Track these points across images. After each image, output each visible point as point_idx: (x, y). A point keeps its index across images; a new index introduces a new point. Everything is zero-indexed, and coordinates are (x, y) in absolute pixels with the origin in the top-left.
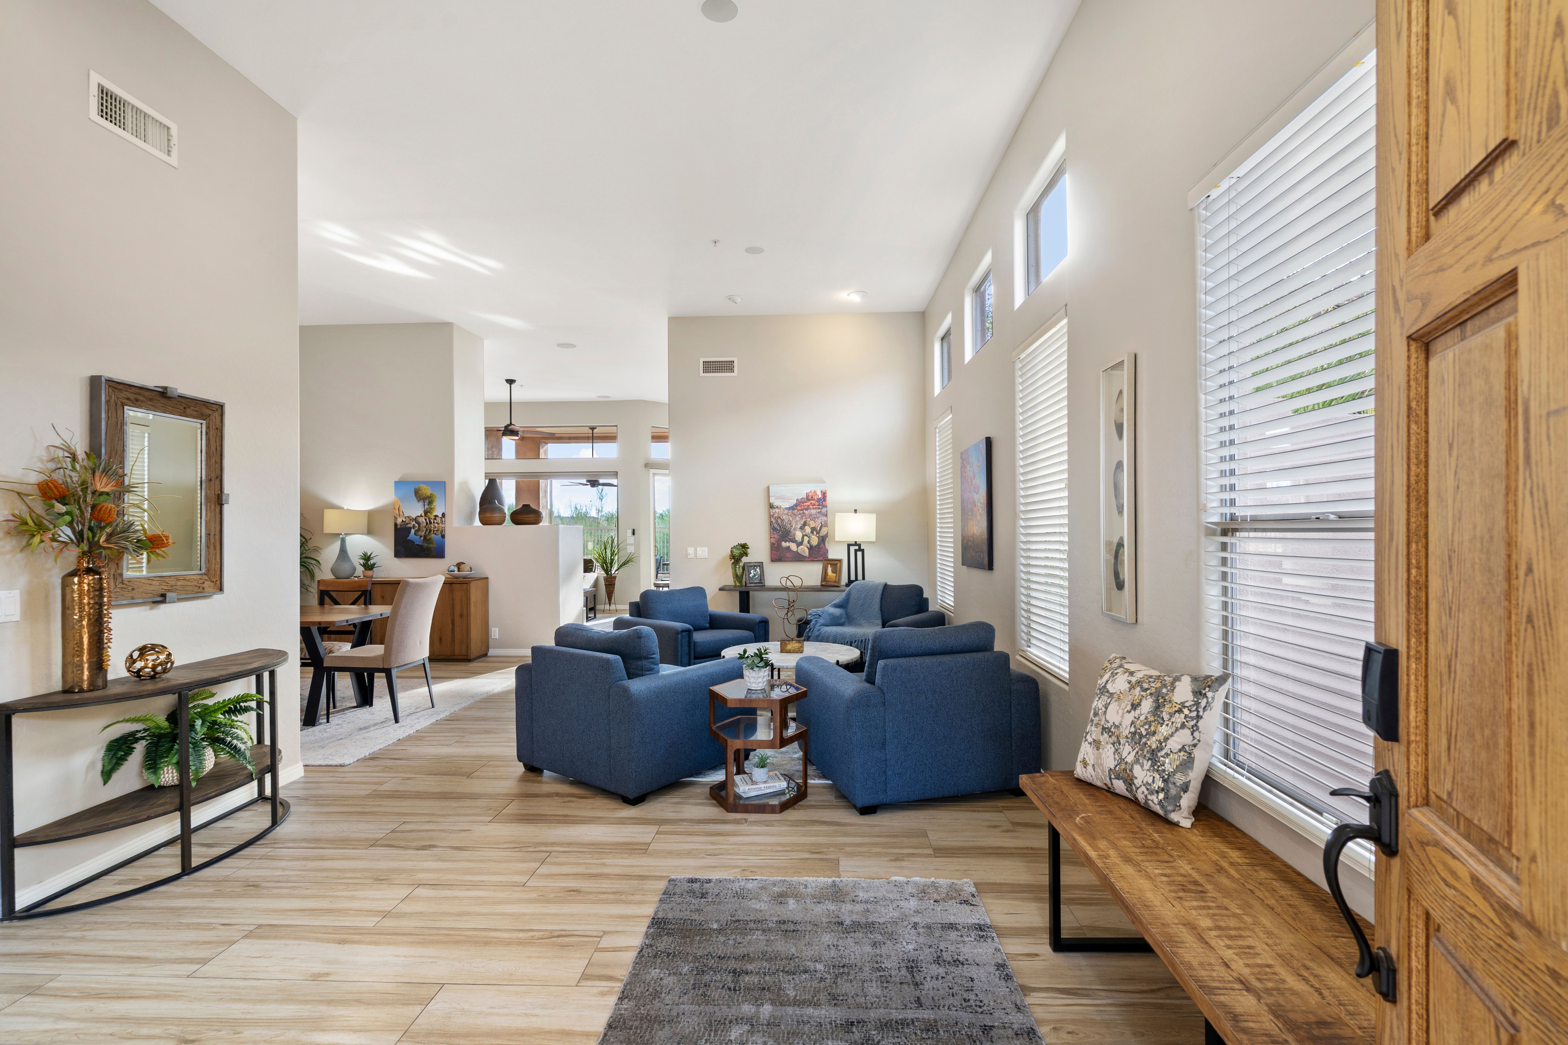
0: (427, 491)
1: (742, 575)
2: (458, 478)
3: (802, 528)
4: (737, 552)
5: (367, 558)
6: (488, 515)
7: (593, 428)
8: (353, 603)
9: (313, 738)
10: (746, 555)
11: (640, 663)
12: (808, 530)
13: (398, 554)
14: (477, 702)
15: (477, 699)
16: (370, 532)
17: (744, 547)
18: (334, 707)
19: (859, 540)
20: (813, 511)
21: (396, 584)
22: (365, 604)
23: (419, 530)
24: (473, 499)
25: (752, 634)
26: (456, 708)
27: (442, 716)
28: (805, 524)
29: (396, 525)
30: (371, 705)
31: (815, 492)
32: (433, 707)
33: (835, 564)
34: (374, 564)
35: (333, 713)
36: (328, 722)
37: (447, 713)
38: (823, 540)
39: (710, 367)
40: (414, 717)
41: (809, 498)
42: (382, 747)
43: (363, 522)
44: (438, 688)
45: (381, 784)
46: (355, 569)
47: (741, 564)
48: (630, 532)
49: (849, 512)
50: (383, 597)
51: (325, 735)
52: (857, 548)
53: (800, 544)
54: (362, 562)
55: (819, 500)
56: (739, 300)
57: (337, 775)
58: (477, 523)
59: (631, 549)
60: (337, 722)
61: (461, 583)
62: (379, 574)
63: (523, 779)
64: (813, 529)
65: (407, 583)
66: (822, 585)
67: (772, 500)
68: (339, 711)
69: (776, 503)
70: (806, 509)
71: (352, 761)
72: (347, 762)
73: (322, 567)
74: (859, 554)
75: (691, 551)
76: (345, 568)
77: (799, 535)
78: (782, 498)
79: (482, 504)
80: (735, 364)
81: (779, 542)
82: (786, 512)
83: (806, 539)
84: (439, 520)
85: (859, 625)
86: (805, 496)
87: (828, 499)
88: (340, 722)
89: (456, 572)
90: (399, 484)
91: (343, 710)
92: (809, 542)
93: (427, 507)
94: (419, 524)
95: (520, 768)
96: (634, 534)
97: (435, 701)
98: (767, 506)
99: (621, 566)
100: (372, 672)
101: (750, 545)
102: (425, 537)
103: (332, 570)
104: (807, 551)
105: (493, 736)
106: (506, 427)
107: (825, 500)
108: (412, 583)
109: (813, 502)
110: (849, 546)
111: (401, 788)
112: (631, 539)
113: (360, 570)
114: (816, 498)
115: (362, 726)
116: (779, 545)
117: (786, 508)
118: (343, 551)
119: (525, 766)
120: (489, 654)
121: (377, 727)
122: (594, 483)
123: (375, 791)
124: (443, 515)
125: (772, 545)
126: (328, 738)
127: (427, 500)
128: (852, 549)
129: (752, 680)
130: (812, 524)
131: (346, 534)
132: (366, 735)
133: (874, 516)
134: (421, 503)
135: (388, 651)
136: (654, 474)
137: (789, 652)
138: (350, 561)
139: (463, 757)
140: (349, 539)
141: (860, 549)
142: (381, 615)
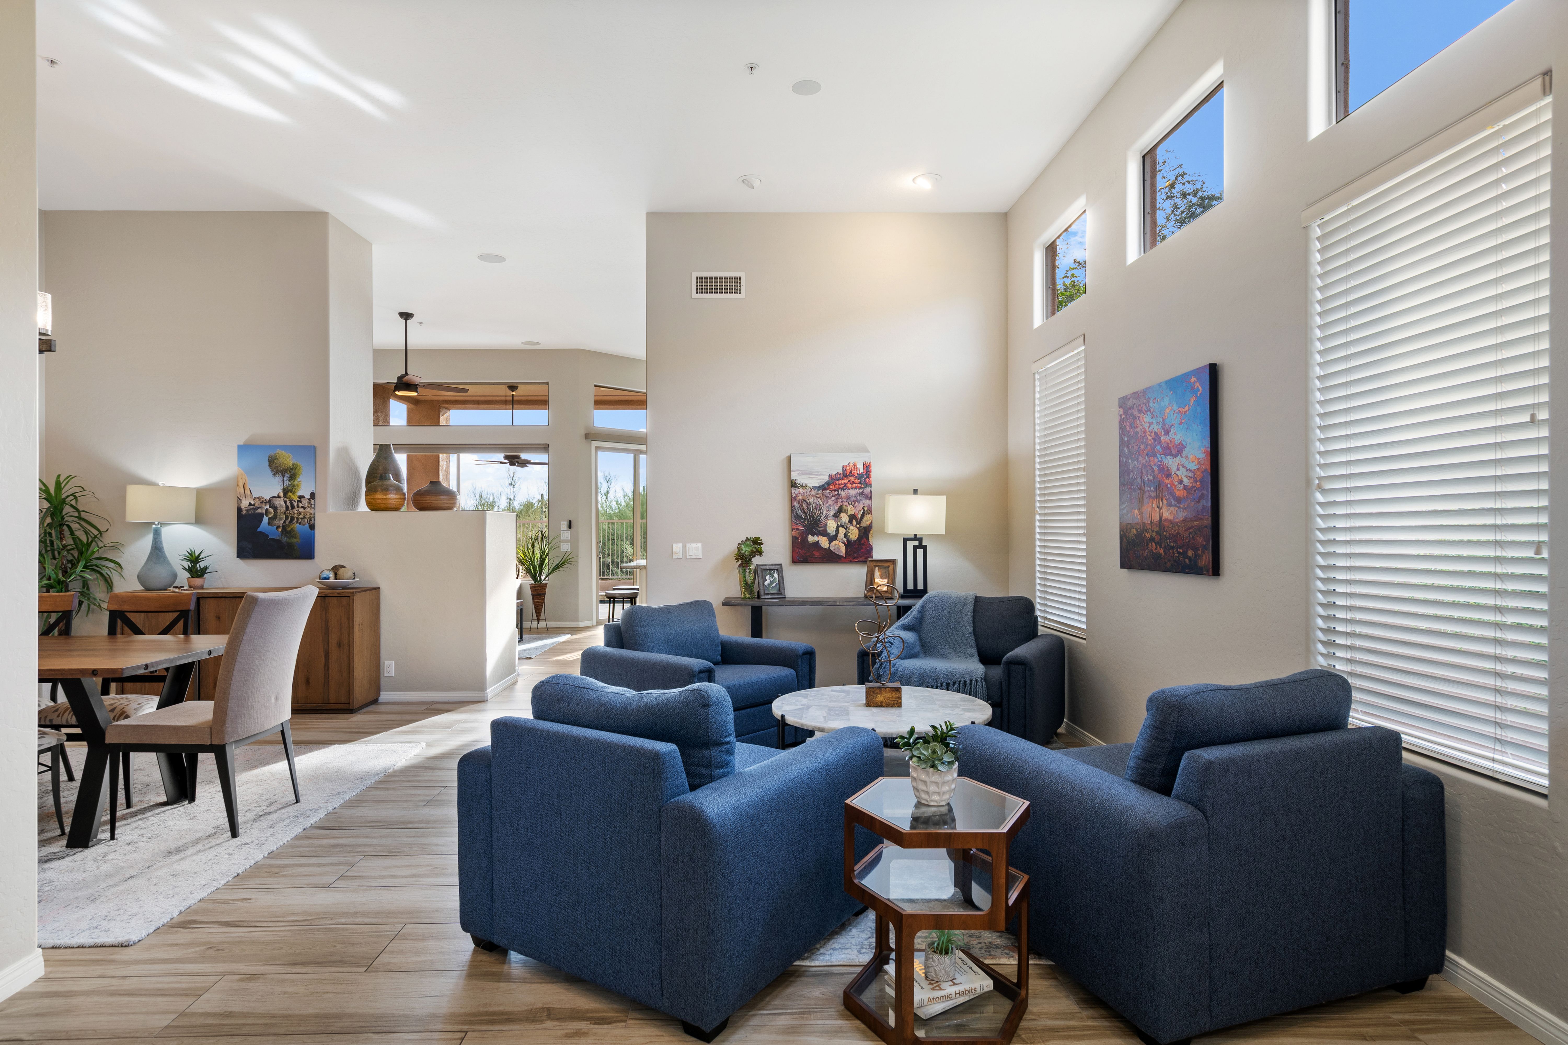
0: (288, 460)
1: (753, 583)
2: (335, 441)
3: (836, 516)
4: (746, 550)
5: (194, 559)
6: (379, 496)
7: (513, 387)
8: (165, 632)
9: (79, 876)
10: (760, 553)
11: (706, 753)
12: (844, 518)
13: (243, 553)
14: (369, 788)
15: (369, 782)
16: (199, 520)
17: (756, 542)
18: (129, 805)
19: (919, 533)
20: (852, 492)
21: (238, 597)
22: (185, 632)
23: (275, 517)
24: (355, 472)
25: (792, 671)
26: (336, 803)
27: (313, 820)
28: (840, 510)
29: (239, 510)
30: (192, 799)
31: (855, 465)
32: (297, 801)
33: (887, 565)
34: (206, 568)
35: (124, 818)
36: (113, 837)
37: (321, 814)
38: (865, 532)
39: (707, 285)
40: (265, 822)
41: (846, 473)
42: (203, 894)
43: (189, 506)
44: (305, 762)
45: (196, 993)
46: (175, 576)
47: (753, 567)
48: (564, 525)
49: (907, 493)
50: (218, 618)
51: (104, 868)
52: (917, 543)
53: (832, 538)
54: (187, 564)
55: (860, 475)
56: (757, 183)
57: (111, 970)
58: (363, 507)
59: (566, 547)
60: (129, 838)
61: (340, 596)
62: (212, 584)
63: (474, 973)
64: (852, 518)
65: (254, 601)
66: (866, 597)
67: (794, 476)
68: (135, 814)
69: (800, 480)
70: (842, 489)
71: (144, 934)
72: (134, 938)
73: (125, 573)
74: (920, 552)
75: (677, 547)
76: (159, 575)
77: (831, 526)
78: (809, 473)
79: (369, 480)
80: (743, 282)
81: (804, 536)
82: (814, 492)
83: (842, 531)
84: (305, 502)
85: (943, 656)
86: (841, 471)
87: (872, 474)
88: (135, 837)
89: (332, 580)
90: (244, 449)
91: (144, 811)
92: (846, 535)
93: (287, 483)
94: (275, 508)
95: (465, 944)
96: (570, 526)
97: (300, 789)
98: (786, 484)
99: (554, 570)
100: (192, 753)
101: (764, 539)
102: (284, 527)
103: (139, 578)
104: (843, 548)
105: (405, 861)
106: (400, 378)
107: (869, 477)
108: (263, 601)
109: (852, 479)
110: (906, 541)
111: (236, 1006)
112: (566, 534)
113: (183, 577)
114: (856, 472)
115: (172, 846)
116: (805, 539)
117: (814, 488)
118: (157, 549)
119: (477, 941)
120: (381, 699)
121: (200, 846)
122: (513, 460)
123: (183, 1014)
124: (313, 495)
125: (794, 540)
126: (109, 876)
127: (289, 473)
128: (911, 545)
129: (933, 788)
130: (851, 510)
131: (162, 524)
132: (177, 867)
133: (943, 499)
134: (278, 478)
135: (220, 714)
136: (597, 448)
137: (880, 705)
138: (169, 564)
139: (355, 914)
140: (165, 532)
141: (921, 546)
142: (210, 653)
